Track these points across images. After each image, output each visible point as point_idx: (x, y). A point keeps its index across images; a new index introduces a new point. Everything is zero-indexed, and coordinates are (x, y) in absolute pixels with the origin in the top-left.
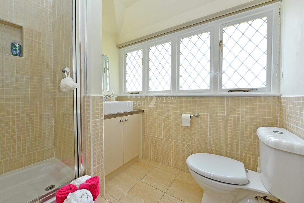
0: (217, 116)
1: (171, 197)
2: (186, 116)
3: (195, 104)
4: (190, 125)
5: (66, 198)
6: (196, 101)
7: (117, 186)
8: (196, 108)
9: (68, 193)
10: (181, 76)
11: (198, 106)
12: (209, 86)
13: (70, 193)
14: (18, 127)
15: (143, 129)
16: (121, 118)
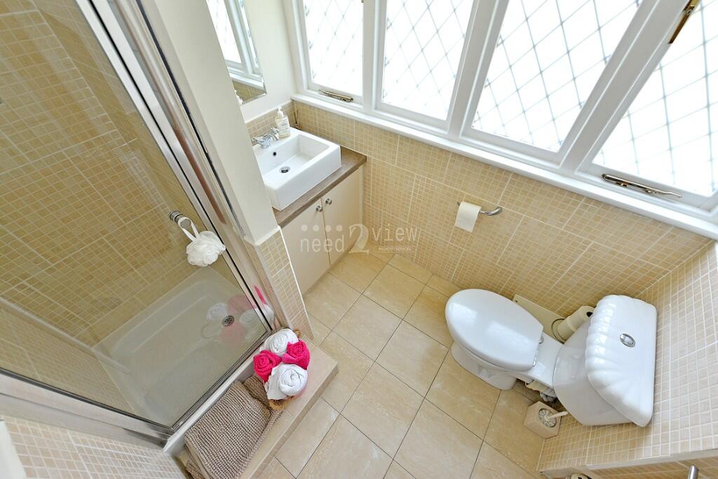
0: (541, 225)
1: (410, 327)
2: (469, 210)
3: (502, 186)
4: (473, 231)
5: (270, 374)
6: (506, 181)
7: (326, 304)
8: (500, 195)
9: (271, 369)
10: (489, 84)
11: (506, 191)
12: (560, 142)
13: (274, 369)
14: (122, 251)
15: (364, 194)
16: (318, 203)
